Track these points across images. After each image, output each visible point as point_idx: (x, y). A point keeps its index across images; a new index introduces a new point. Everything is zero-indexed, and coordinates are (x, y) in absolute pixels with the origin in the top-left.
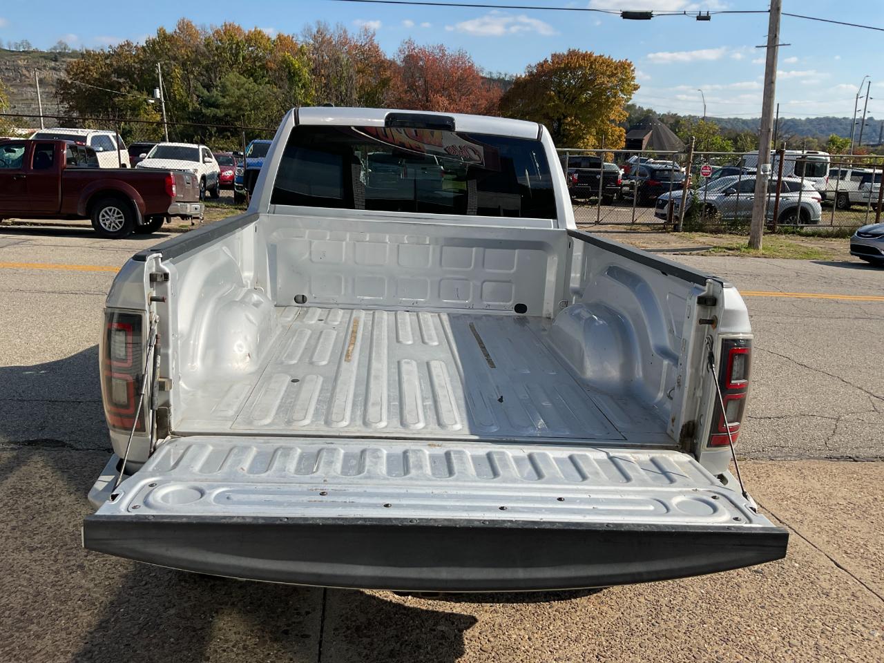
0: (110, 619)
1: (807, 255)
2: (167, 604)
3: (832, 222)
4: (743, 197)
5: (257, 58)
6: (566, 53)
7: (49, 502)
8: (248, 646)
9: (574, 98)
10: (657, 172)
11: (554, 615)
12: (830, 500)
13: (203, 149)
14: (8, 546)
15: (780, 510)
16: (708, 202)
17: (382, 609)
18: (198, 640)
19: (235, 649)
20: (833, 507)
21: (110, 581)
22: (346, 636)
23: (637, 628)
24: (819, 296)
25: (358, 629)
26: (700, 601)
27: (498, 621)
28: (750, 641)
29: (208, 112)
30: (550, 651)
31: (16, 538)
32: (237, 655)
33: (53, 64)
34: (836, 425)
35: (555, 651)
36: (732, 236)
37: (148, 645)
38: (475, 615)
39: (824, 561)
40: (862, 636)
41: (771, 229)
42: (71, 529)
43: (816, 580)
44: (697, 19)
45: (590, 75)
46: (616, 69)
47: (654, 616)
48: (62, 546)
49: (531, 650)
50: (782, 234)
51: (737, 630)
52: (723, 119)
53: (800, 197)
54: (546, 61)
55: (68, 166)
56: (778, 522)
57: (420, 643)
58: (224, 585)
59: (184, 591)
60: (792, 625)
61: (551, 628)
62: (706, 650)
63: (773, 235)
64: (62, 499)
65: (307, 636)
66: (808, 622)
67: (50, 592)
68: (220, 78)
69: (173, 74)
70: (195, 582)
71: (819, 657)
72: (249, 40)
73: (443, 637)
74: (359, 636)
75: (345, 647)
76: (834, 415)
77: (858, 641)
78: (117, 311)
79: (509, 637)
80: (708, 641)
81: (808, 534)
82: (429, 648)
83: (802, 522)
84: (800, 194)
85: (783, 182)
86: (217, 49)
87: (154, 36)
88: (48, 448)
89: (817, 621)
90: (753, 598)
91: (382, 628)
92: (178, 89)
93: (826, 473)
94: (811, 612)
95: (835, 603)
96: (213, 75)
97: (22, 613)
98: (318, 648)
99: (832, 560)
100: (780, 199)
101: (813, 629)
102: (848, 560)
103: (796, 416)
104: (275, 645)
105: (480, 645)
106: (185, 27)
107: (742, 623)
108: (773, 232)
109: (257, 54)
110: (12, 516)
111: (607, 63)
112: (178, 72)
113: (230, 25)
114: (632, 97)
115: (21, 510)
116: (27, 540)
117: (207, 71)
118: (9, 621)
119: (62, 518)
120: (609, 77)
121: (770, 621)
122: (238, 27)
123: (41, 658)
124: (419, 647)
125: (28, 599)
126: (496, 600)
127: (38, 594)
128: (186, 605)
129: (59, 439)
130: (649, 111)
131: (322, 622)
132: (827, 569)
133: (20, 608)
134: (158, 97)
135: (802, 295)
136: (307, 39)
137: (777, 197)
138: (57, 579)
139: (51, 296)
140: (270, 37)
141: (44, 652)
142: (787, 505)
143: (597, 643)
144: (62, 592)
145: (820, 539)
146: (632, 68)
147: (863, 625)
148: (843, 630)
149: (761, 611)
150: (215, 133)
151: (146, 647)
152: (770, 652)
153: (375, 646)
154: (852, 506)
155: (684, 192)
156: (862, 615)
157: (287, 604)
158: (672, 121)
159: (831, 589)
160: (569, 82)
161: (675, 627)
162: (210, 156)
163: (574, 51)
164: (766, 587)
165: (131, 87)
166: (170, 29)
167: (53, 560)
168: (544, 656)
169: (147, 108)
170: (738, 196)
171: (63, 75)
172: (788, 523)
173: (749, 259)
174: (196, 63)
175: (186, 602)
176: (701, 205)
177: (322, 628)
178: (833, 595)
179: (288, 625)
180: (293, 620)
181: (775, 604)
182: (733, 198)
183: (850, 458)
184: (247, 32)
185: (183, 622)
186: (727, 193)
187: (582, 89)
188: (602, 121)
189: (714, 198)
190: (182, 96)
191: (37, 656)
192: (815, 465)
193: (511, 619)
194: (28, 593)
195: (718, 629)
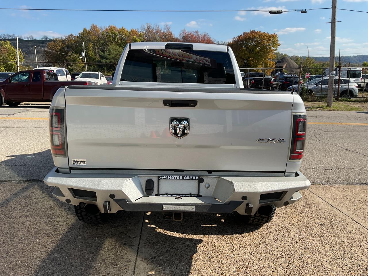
0: (55, 240)
1: (352, 109)
2: (78, 235)
3: (363, 96)
4: (324, 86)
5: (123, 39)
6: (249, 32)
7: (34, 201)
8: (109, 249)
9: (253, 50)
10: (288, 78)
11: (234, 239)
12: (355, 199)
13: (100, 74)
14: (17, 215)
15: (333, 203)
16: (310, 89)
17: (164, 236)
18: (90, 247)
19: (104, 250)
20: (356, 201)
21: (56, 227)
22: (149, 246)
23: (269, 244)
24: (356, 124)
25: (154, 243)
26: (296, 235)
27: (211, 241)
28: (316, 248)
29: (103, 61)
30: (231, 251)
31: (21, 213)
32: (105, 252)
33: (42, 45)
34: (360, 172)
35: (233, 251)
36: (320, 102)
37: (70, 248)
38: (202, 239)
39: (350, 220)
40: (364, 247)
41: (337, 99)
42: (42, 210)
43: (347, 227)
44: (301, 13)
45: (259, 40)
46: (270, 38)
47: (276, 240)
48: (38, 216)
49: (224, 251)
50: (341, 101)
51: (311, 245)
52: (317, 58)
53: (349, 86)
54: (241, 35)
55: (46, 80)
56: (332, 207)
57: (179, 248)
58: (101, 228)
59: (85, 230)
60: (335, 243)
61: (233, 243)
62: (297, 252)
63: (337, 102)
64: (39, 199)
65: (134, 246)
66: (342, 242)
67: (33, 231)
68: (108, 48)
69: (89, 47)
70: (90, 227)
71: (345, 254)
72: (119, 32)
73: (188, 246)
74: (154, 246)
75: (148, 249)
76: (359, 168)
77: (362, 249)
78: (55, 108)
79: (215, 246)
80: (298, 248)
81: (344, 211)
82: (182, 250)
83: (342, 207)
84: (349, 84)
85: (341, 80)
86: (107, 36)
87: (82, 31)
88: (35, 183)
89: (345, 242)
90: (319, 233)
91: (164, 243)
92: (91, 53)
93: (354, 190)
94: (343, 238)
95: (354, 235)
96: (105, 47)
97: (22, 238)
98: (137, 249)
99: (354, 220)
100: (340, 87)
101: (343, 245)
102: (361, 220)
103: (343, 169)
104: (120, 249)
105: (203, 249)
106: (94, 27)
107: (313, 242)
108: (338, 101)
109: (123, 38)
110: (20, 206)
111: (266, 35)
112: (91, 45)
113: (112, 26)
114: (277, 49)
115: (23, 203)
116: (25, 213)
117: (103, 45)
118: (17, 240)
119: (39, 206)
120: (268, 41)
121: (325, 242)
122: (115, 27)
123: (28, 252)
124: (178, 249)
125: (24, 233)
126: (210, 234)
127: (28, 231)
128: (86, 235)
129: (40, 179)
130: (285, 55)
131: (139, 241)
132: (352, 223)
133: (21, 236)
134: (83, 56)
135: (348, 124)
136: (143, 31)
137: (339, 86)
138: (35, 226)
139: (38, 129)
140: (128, 30)
141: (29, 250)
142: (336, 201)
143: (251, 249)
144: (38, 231)
145: (349, 213)
146: (277, 37)
147: (365, 243)
148: (356, 245)
149: (322, 238)
150: (106, 69)
151: (69, 249)
152: (324, 252)
153: (160, 249)
154: (365, 201)
155: (299, 85)
156: (365, 240)
157: (126, 235)
158: (295, 59)
159: (352, 230)
160: (251, 44)
161: (284, 243)
162: (103, 77)
163: (252, 31)
164: (325, 230)
165: (73, 52)
166: (88, 29)
167: (35, 220)
168: (229, 253)
169: (79, 61)
170: (322, 86)
171: (46, 49)
172: (336, 207)
173: (327, 111)
174: (98, 42)
175: (86, 234)
176: (306, 90)
177: (139, 243)
178: (353, 232)
179: (126, 242)
180: (128, 240)
181: (328, 236)
182: (320, 87)
183: (365, 184)
184: (119, 29)
185: (84, 241)
186: (317, 85)
187: (256, 46)
188: (265, 59)
189: (312, 87)
190: (93, 55)
191: (26, 252)
192: (350, 186)
193: (216, 240)
194: (24, 231)
195: (303, 244)
